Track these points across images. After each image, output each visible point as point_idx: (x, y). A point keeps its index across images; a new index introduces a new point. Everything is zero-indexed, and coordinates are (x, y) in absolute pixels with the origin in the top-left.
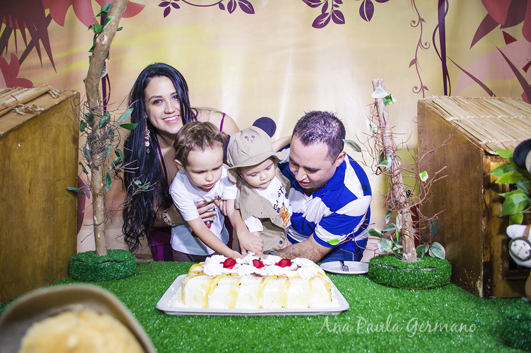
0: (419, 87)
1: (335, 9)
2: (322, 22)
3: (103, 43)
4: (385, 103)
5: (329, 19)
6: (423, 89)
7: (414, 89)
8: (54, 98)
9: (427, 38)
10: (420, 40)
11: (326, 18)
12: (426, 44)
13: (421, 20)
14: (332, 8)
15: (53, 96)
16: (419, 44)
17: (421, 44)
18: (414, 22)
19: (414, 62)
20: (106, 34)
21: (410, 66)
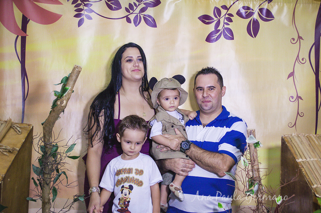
0: (295, 97)
1: (226, 26)
2: (214, 37)
3: (63, 105)
4: (255, 147)
5: (221, 34)
6: (298, 99)
7: (291, 98)
8: (18, 134)
9: (304, 54)
10: (298, 56)
11: (218, 34)
12: (303, 59)
13: (300, 38)
14: (224, 26)
15: (18, 132)
16: (297, 59)
17: (299, 59)
18: (294, 39)
19: (292, 74)
20: (65, 99)
21: (288, 78)
